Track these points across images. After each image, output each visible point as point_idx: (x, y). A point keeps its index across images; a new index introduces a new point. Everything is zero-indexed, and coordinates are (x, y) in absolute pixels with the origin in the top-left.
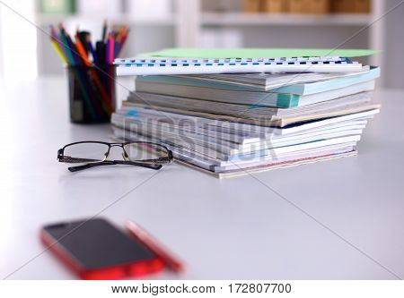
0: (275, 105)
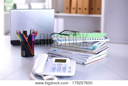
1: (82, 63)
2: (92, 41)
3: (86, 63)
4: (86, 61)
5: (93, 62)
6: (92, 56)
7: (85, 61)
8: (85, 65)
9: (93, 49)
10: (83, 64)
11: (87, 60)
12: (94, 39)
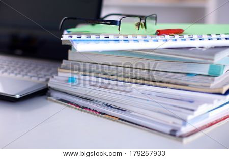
0: (207, 74)
1: (168, 130)
2: (207, 43)
3: (184, 130)
4: (185, 122)
5: (212, 124)
6: (210, 102)
7: (180, 122)
8: (181, 137)
9: (213, 75)
10: (173, 133)
11: (190, 118)
12: (214, 36)
